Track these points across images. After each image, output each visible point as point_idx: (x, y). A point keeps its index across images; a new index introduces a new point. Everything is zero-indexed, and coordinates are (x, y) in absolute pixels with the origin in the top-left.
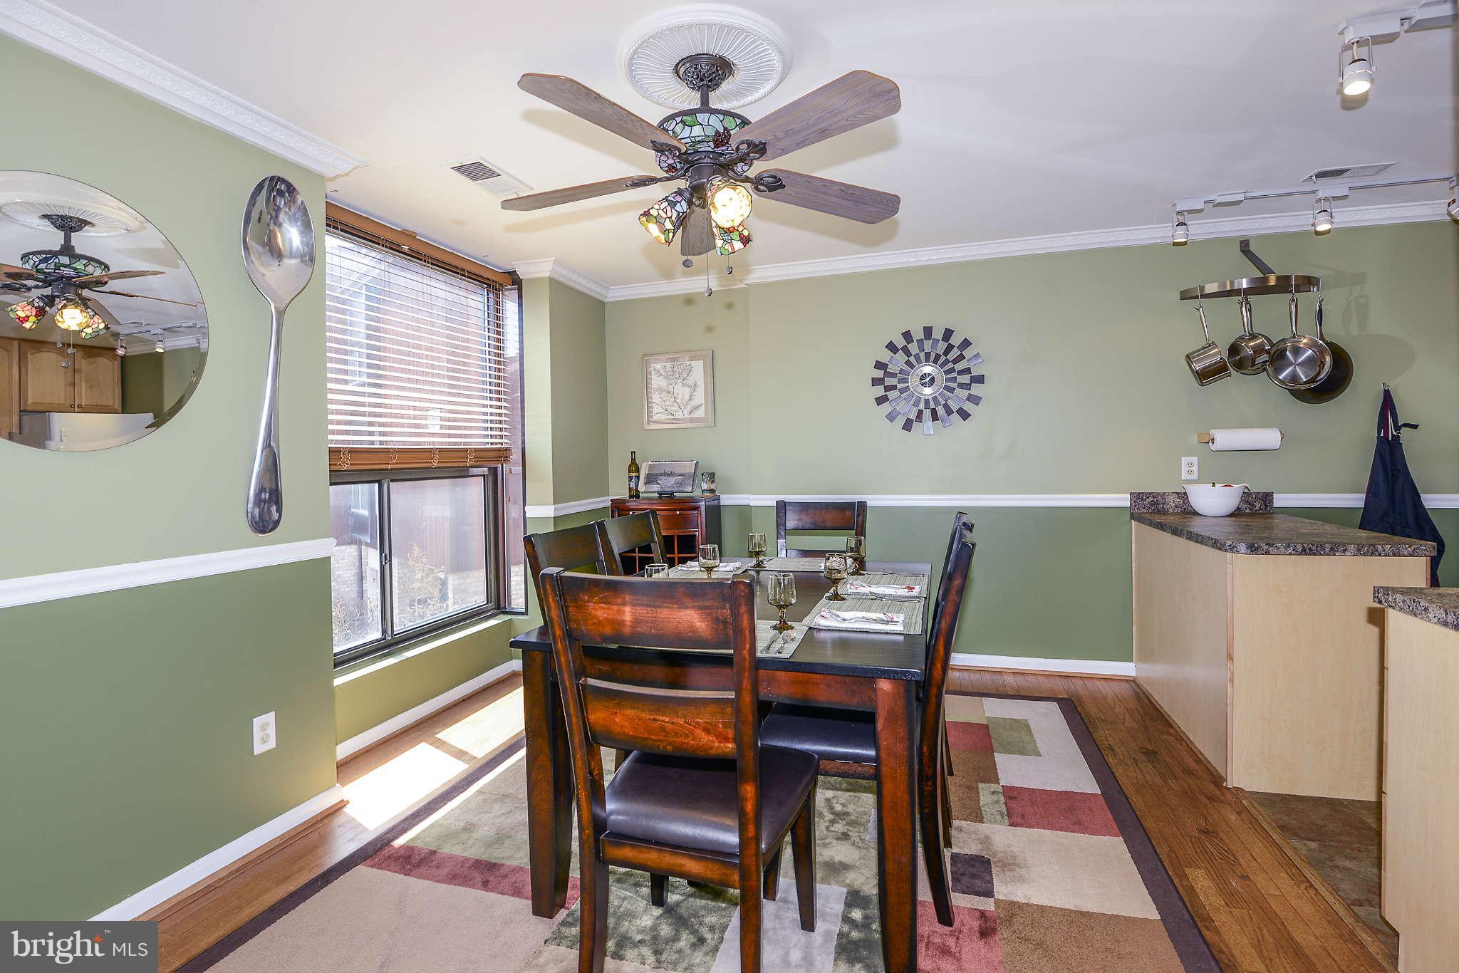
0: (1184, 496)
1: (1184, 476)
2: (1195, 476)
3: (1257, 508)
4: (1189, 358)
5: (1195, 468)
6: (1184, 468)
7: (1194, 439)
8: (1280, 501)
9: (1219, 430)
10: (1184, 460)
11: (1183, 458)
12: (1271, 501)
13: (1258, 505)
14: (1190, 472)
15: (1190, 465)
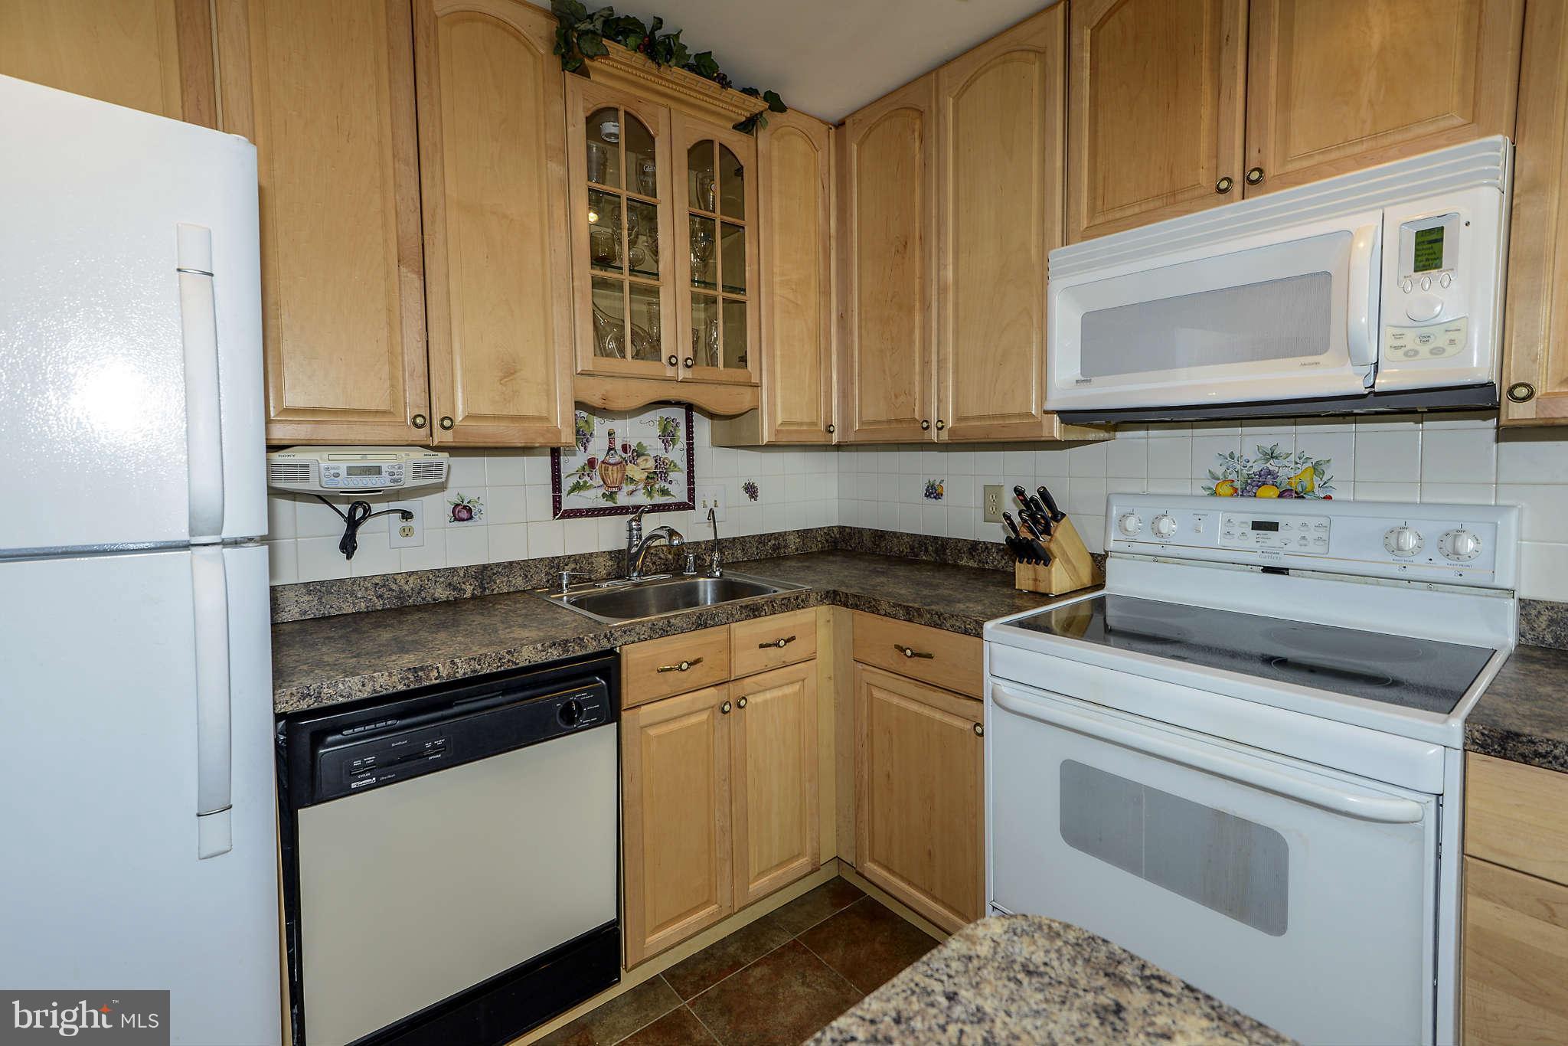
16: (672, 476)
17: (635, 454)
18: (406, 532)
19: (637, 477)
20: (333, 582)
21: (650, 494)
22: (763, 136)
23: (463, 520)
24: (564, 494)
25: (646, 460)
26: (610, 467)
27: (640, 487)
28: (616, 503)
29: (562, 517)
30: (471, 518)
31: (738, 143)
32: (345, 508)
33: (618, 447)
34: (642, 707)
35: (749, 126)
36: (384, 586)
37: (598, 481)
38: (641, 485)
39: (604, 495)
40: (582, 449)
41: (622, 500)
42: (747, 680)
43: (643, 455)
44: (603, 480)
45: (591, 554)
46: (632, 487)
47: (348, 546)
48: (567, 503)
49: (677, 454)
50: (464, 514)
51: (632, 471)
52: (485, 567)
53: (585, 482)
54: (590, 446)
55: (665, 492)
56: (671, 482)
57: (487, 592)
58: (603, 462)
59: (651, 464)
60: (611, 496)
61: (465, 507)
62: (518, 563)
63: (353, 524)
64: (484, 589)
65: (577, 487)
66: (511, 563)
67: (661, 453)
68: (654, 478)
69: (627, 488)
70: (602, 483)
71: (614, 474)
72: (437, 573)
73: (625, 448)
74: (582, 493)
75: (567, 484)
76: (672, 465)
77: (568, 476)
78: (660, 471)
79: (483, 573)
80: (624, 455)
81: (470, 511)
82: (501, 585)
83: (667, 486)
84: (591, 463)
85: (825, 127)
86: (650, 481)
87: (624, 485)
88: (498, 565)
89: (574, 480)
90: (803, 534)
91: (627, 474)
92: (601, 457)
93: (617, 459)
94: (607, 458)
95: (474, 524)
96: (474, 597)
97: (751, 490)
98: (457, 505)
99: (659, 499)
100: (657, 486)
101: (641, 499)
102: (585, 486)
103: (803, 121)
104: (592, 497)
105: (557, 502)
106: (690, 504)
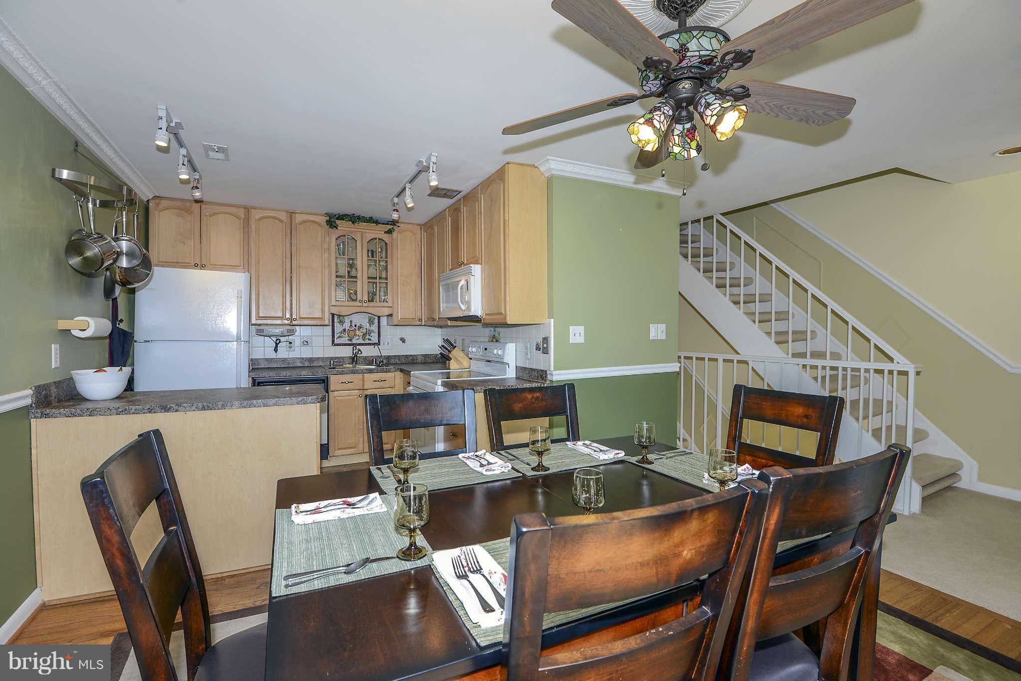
16: (372, 334)
17: (359, 327)
18: (290, 347)
19: (359, 335)
20: (271, 359)
21: (364, 340)
22: (395, 234)
23: (306, 345)
24: (335, 339)
25: (363, 329)
26: (351, 331)
28: (352, 342)
29: (335, 346)
30: (308, 344)
31: (386, 237)
32: (275, 339)
33: (353, 325)
34: (335, 392)
35: (390, 232)
36: (285, 361)
37: (347, 335)
38: (361, 337)
39: (348, 340)
40: (341, 326)
41: (354, 341)
42: (369, 390)
45: (341, 357)
46: (358, 337)
47: (276, 350)
48: (337, 342)
49: (374, 328)
50: (306, 343)
51: (358, 332)
52: (311, 358)
54: (344, 325)
55: (369, 339)
56: (372, 336)
58: (348, 330)
59: (365, 331)
60: (351, 340)
61: (306, 341)
62: (321, 358)
63: (277, 344)
64: (311, 364)
65: (339, 337)
66: (319, 358)
67: (369, 327)
68: (365, 335)
69: (356, 338)
71: (352, 333)
72: (298, 358)
73: (355, 326)
74: (341, 339)
75: (336, 336)
76: (372, 331)
77: (337, 334)
78: (369, 332)
79: (311, 360)
80: (355, 328)
81: (308, 342)
82: (315, 364)
83: (370, 337)
84: (344, 330)
85: (419, 227)
88: (315, 358)
89: (339, 334)
90: (425, 356)
91: (356, 333)
92: (347, 328)
93: (353, 329)
94: (350, 328)
95: (309, 346)
96: (308, 366)
97: (403, 340)
98: (304, 341)
99: (368, 342)
100: (367, 337)
101: (361, 341)
102: (342, 337)
103: (410, 226)
104: (345, 340)
105: (333, 341)
106: (379, 344)
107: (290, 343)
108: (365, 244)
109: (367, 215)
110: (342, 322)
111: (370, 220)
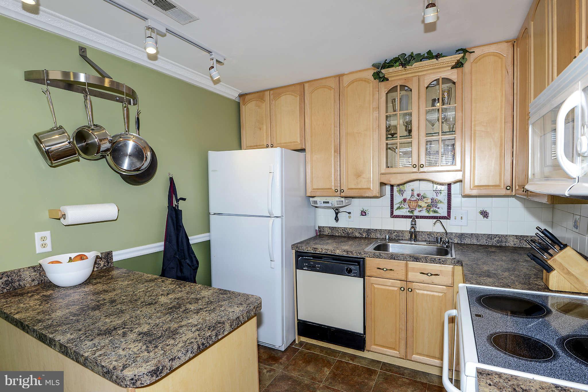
0: (39, 269)
1: (39, 250)
2: (49, 249)
3: (102, 266)
4: (38, 139)
5: (48, 242)
6: (38, 243)
7: (46, 215)
8: (118, 256)
9: (69, 207)
10: (38, 235)
11: (35, 233)
12: (111, 258)
13: (102, 263)
14: (44, 246)
15: (43, 239)
16: (440, 205)
17: (422, 197)
18: (350, 217)
19: (423, 206)
20: (334, 227)
21: (428, 212)
22: (467, 65)
23: (364, 215)
24: (394, 210)
25: (427, 199)
26: (412, 202)
27: (424, 209)
28: (413, 214)
29: (393, 217)
30: (366, 215)
31: (453, 74)
33: (415, 194)
34: (372, 277)
36: (344, 230)
38: (425, 209)
39: (409, 211)
40: (401, 195)
41: (416, 213)
42: (414, 283)
43: (426, 197)
44: (409, 206)
45: (403, 231)
46: (420, 209)
47: (337, 219)
48: (396, 213)
49: (442, 197)
50: (364, 214)
51: (420, 203)
52: (369, 230)
53: (402, 207)
54: (404, 195)
55: (435, 212)
56: (439, 208)
57: (369, 237)
58: (409, 200)
59: (430, 201)
60: (412, 212)
61: (364, 212)
62: (378, 230)
63: (337, 214)
64: (368, 236)
65: (399, 208)
66: (376, 230)
67: (435, 197)
68: (430, 206)
69: (418, 209)
70: (408, 207)
71: (413, 204)
72: (356, 229)
73: (418, 195)
74: (401, 210)
75: (395, 207)
76: (440, 201)
77: (396, 204)
78: (434, 204)
79: (368, 231)
80: (417, 197)
81: (365, 213)
82: (373, 235)
83: (437, 209)
84: (405, 200)
85: (510, 43)
86: (429, 207)
87: (417, 208)
88: (373, 229)
89: (398, 205)
91: (418, 204)
92: (408, 198)
93: (415, 199)
94: (411, 198)
95: (367, 217)
96: (365, 238)
97: (484, 214)
98: (362, 211)
99: (432, 214)
100: (432, 209)
101: (424, 213)
102: (402, 208)
103: (492, 49)
104: (404, 212)
105: (392, 212)
106: (448, 217)
107: (349, 213)
108: (423, 90)
109: (423, 51)
110: (401, 192)
111: (430, 56)
